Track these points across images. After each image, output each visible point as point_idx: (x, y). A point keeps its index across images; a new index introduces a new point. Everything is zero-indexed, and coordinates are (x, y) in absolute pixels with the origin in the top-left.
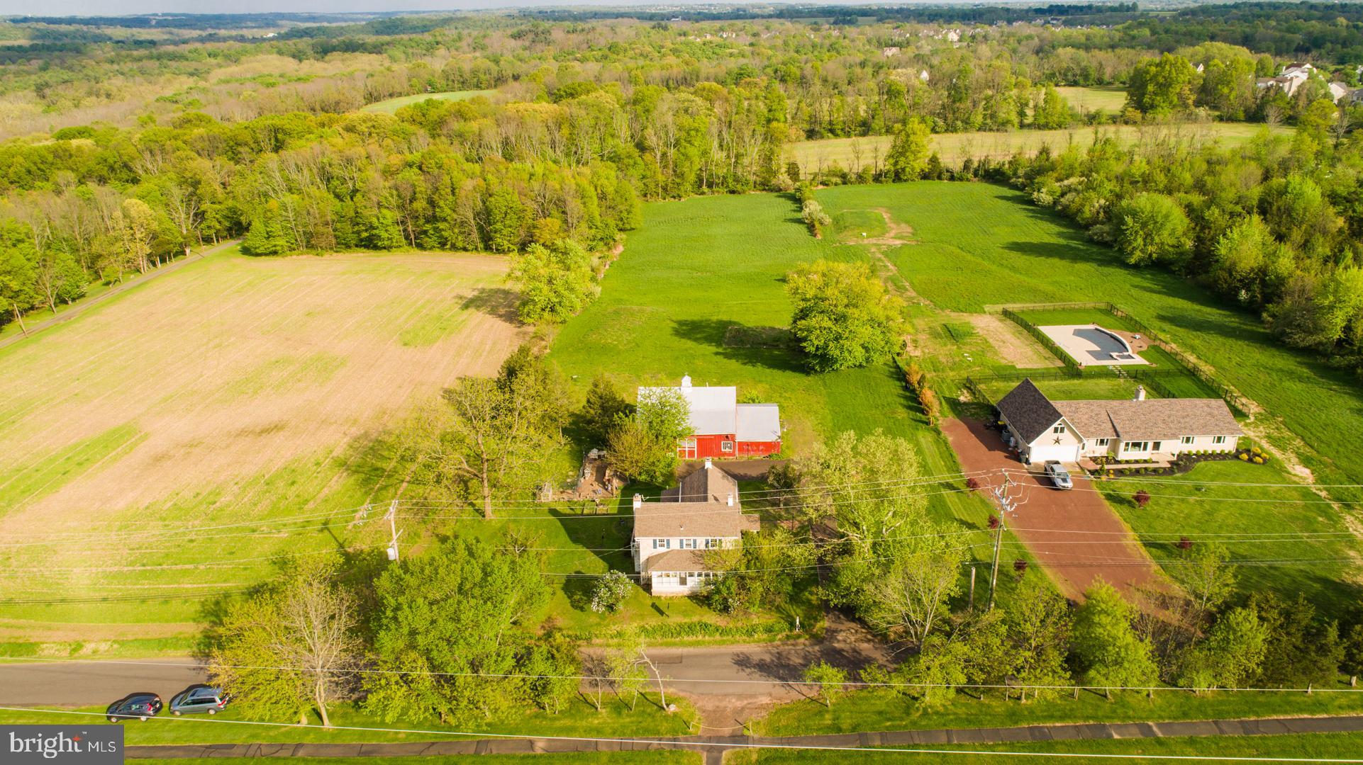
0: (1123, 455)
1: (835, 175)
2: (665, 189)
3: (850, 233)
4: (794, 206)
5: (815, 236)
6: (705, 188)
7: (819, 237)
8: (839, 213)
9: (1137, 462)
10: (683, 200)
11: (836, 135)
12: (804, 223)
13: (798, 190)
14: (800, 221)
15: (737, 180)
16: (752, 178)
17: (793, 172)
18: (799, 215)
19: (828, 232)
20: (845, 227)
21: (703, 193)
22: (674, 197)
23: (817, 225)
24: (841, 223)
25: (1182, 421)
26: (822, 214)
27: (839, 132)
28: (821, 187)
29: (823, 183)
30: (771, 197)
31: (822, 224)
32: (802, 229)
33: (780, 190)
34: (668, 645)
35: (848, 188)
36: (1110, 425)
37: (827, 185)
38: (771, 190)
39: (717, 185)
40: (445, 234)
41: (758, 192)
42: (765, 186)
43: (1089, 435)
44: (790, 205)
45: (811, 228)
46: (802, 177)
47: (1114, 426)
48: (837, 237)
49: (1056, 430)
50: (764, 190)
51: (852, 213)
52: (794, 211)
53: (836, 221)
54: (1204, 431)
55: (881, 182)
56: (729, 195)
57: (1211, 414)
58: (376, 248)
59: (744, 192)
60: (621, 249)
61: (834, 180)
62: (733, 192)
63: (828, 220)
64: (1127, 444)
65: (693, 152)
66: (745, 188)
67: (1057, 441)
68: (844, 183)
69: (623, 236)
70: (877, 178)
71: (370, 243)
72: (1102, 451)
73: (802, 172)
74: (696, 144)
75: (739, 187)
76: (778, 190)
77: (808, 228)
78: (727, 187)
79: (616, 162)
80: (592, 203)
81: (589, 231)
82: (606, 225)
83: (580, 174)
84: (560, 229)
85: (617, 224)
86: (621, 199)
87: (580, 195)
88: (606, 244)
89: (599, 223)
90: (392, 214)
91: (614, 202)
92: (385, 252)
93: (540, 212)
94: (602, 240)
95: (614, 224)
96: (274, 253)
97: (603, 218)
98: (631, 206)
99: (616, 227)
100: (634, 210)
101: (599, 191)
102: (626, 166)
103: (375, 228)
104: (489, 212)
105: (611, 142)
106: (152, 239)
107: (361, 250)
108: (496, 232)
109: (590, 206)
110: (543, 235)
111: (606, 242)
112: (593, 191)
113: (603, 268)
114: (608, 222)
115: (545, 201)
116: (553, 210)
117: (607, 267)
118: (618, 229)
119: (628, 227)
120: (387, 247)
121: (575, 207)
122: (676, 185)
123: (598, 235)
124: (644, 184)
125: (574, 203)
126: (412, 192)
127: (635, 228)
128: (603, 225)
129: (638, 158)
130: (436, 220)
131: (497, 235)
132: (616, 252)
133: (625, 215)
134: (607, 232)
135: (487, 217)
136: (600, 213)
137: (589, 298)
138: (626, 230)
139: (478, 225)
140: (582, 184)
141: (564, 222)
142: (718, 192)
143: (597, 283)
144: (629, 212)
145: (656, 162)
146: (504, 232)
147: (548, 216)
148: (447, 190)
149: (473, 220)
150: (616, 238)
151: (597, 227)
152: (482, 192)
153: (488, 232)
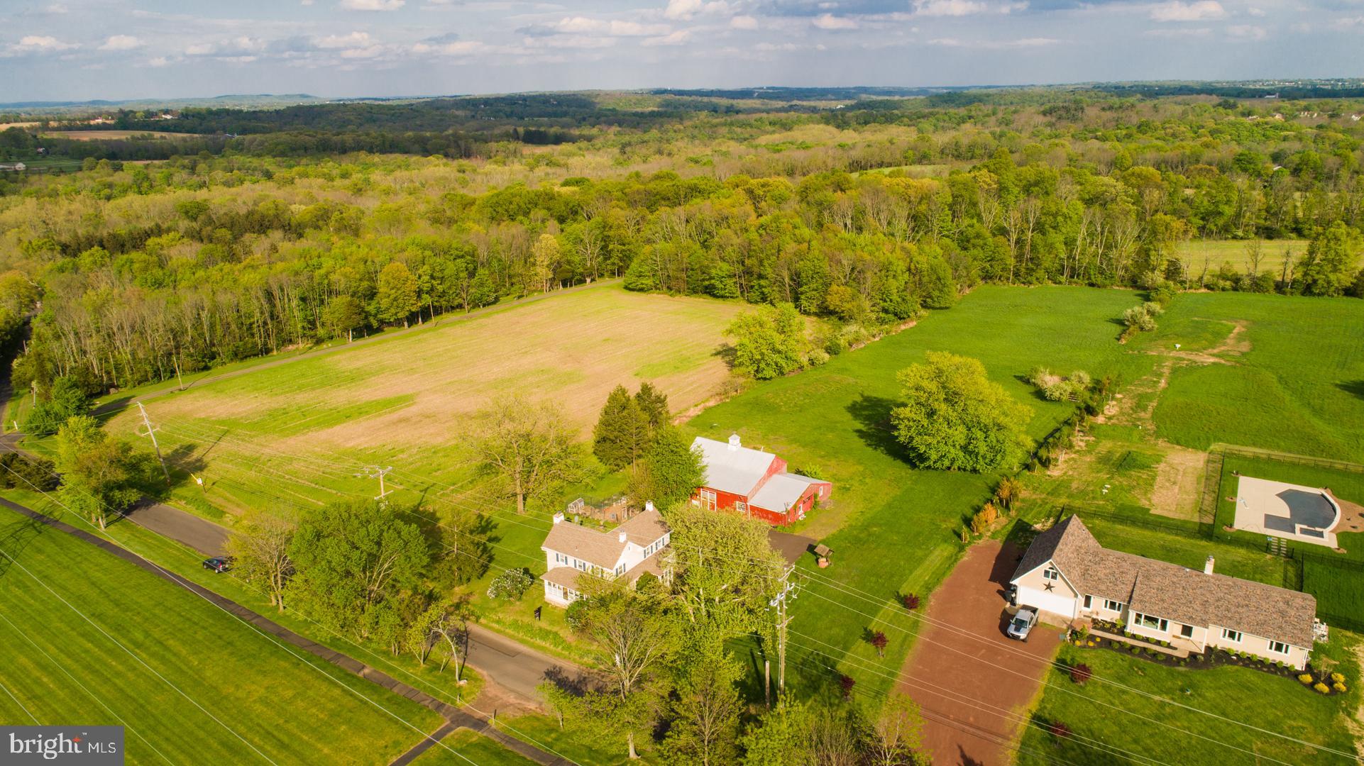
0: (1132, 627)
1: (1225, 278)
2: (1017, 275)
3: (1164, 342)
5: (1119, 340)
6: (1064, 278)
7: (1123, 342)
8: (1182, 320)
9: (1147, 640)
10: (1032, 287)
13: (1156, 290)
15: (1100, 273)
16: (1121, 272)
17: (1173, 271)
19: (1142, 338)
20: (1164, 336)
21: (1060, 283)
22: (1024, 283)
23: (1133, 328)
24: (1167, 330)
25: (1233, 609)
26: (1146, 318)
28: (1203, 290)
29: (1207, 287)
31: (1141, 328)
34: (522, 641)
35: (1240, 296)
36: (1130, 589)
37: (1212, 289)
38: (1138, 288)
39: (1078, 276)
40: (765, 290)
41: (1123, 288)
42: (1133, 282)
43: (1101, 593)
46: (1182, 277)
47: (1133, 591)
48: (1145, 345)
49: (1047, 573)
50: (1132, 287)
51: (1193, 322)
54: (1258, 629)
55: (1284, 293)
56: (1087, 288)
57: (1283, 614)
58: (715, 296)
59: (1105, 286)
60: (913, 324)
61: (1221, 283)
62: (1092, 285)
64: (1139, 616)
65: (1057, 239)
66: (1107, 282)
67: (1049, 587)
68: (1235, 289)
69: (923, 313)
70: (1280, 287)
71: (710, 291)
72: (1113, 616)
73: (1183, 271)
75: (1099, 279)
76: (1145, 288)
78: (1089, 278)
79: (964, 242)
80: (894, 276)
81: (882, 304)
82: (904, 300)
83: (903, 249)
84: (853, 298)
85: (925, 301)
86: (934, 277)
87: (886, 268)
88: (900, 319)
89: (895, 297)
90: (728, 267)
91: (925, 279)
92: (721, 300)
93: (843, 281)
94: (896, 314)
95: (919, 301)
96: (641, 290)
97: (905, 293)
98: (944, 285)
99: (921, 304)
100: (946, 289)
101: (912, 267)
102: (974, 246)
103: (713, 278)
104: (798, 275)
105: (967, 221)
106: (556, 267)
107: (705, 296)
108: (802, 293)
109: (891, 280)
110: (833, 301)
111: (900, 317)
112: (901, 266)
113: (868, 340)
114: (908, 297)
115: (848, 270)
116: (854, 280)
117: (877, 339)
118: (925, 306)
119: (937, 305)
120: (723, 297)
121: (870, 279)
122: (1030, 271)
123: (891, 309)
124: (991, 266)
125: (869, 274)
126: (748, 250)
127: (947, 308)
128: (899, 300)
129: (990, 240)
130: (760, 277)
131: (803, 297)
132: (903, 327)
133: (936, 293)
134: (903, 307)
135: (797, 279)
136: (902, 288)
137: (812, 362)
138: (934, 308)
139: (790, 286)
140: (892, 258)
141: (859, 291)
142: (1076, 283)
143: (829, 350)
144: (941, 291)
145: (1009, 245)
146: (808, 295)
147: (846, 284)
148: (773, 251)
149: (787, 280)
150: (912, 314)
151: (891, 301)
152: (800, 256)
153: (796, 293)
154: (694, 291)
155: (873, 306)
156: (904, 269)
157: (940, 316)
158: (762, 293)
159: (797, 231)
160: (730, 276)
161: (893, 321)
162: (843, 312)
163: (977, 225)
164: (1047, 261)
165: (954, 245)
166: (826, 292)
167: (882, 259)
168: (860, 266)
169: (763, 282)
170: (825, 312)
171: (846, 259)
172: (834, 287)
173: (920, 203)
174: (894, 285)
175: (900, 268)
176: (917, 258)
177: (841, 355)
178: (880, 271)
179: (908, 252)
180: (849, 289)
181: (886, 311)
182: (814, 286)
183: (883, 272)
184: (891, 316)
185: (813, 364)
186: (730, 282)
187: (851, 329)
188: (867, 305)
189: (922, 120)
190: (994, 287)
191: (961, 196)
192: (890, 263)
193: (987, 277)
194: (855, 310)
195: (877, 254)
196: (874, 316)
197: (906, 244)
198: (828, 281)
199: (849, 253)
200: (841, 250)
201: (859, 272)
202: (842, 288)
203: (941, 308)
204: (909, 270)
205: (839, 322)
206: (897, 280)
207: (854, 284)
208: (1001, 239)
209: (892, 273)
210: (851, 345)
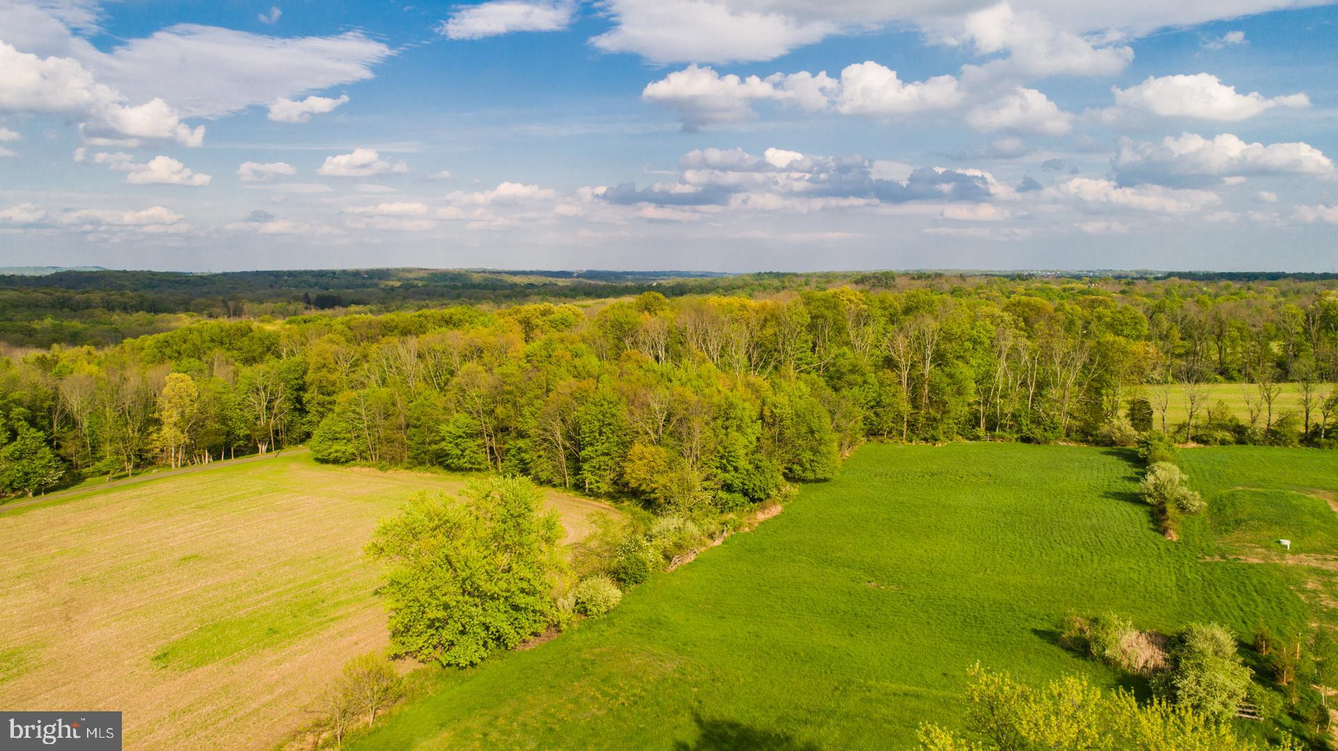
1: (1222, 427)
2: (912, 426)
3: (1249, 536)
4: (1131, 472)
5: (1164, 532)
6: (981, 431)
7: (1174, 536)
8: (1225, 492)
10: (939, 445)
11: (1230, 379)
12: (1144, 503)
13: (1145, 443)
14: (1136, 499)
15: (1037, 421)
16: (1065, 421)
17: (1141, 415)
18: (1135, 488)
19: (1196, 527)
20: (1238, 522)
21: (977, 438)
22: (926, 440)
23: (1171, 509)
24: (1229, 511)
26: (1185, 490)
27: (1235, 374)
28: (1191, 444)
29: (1196, 439)
30: (1094, 454)
31: (1183, 509)
32: (1139, 515)
33: (1113, 443)
37: (1206, 442)
38: (1097, 444)
39: (1002, 427)
40: (526, 456)
41: (1073, 444)
42: (1087, 435)
44: (1124, 468)
45: (1158, 516)
46: (1157, 425)
48: (1217, 542)
50: (1087, 442)
51: (1254, 494)
52: (1130, 479)
53: (1218, 507)
55: (1317, 446)
56: (1020, 444)
58: (448, 468)
59: (1047, 441)
60: (776, 510)
61: (1220, 435)
62: (1027, 440)
63: (1197, 502)
65: (967, 372)
66: (1049, 435)
68: (1240, 442)
69: (793, 489)
70: (1310, 438)
71: (441, 460)
73: (1156, 415)
74: (973, 362)
75: (1038, 433)
76: (1108, 443)
77: (1152, 514)
78: (1020, 431)
79: (835, 378)
80: (739, 428)
81: (722, 475)
82: (757, 467)
83: (748, 385)
84: (670, 465)
85: (791, 470)
86: (804, 430)
87: (725, 415)
88: (753, 500)
89: (743, 463)
90: (469, 420)
91: (788, 433)
92: (458, 475)
93: (653, 436)
94: (745, 493)
95: (781, 468)
96: (336, 461)
97: (758, 456)
98: (820, 442)
99: (784, 474)
100: (822, 447)
101: (767, 413)
102: (851, 385)
103: (443, 439)
104: (577, 428)
105: (835, 351)
106: (194, 426)
107: (437, 468)
108: (585, 460)
109: (734, 434)
110: (636, 473)
111: (754, 498)
112: (748, 410)
113: (702, 544)
114: (765, 463)
115: (661, 418)
116: (671, 434)
117: (718, 542)
118: (790, 477)
119: (810, 475)
120: (460, 469)
121: (701, 433)
122: (932, 421)
123: (737, 483)
124: (877, 414)
125: (697, 423)
126: (501, 394)
127: (825, 480)
128: (750, 467)
129: (872, 378)
130: (521, 435)
131: (586, 466)
132: (761, 516)
133: (807, 455)
134: (757, 480)
135: (575, 439)
136: (752, 447)
137: (582, 609)
138: (804, 481)
139: (565, 448)
140: (735, 397)
141: (682, 454)
142: (1002, 438)
143: (620, 577)
144: (815, 451)
145: (900, 383)
146: (595, 462)
147: (659, 442)
148: (539, 392)
149: (560, 439)
150: (774, 493)
151: (736, 469)
152: (581, 399)
153: (577, 460)
154: (418, 461)
155: (707, 479)
156: (755, 415)
157: (818, 495)
158: (522, 461)
159: (577, 362)
160: (470, 436)
161: (743, 505)
162: (653, 491)
163: (849, 354)
164: (958, 408)
165: (822, 382)
166: (624, 457)
167: (715, 400)
168: (680, 412)
169: (521, 443)
170: (623, 491)
171: (658, 399)
172: (637, 448)
173: (763, 326)
174: (741, 443)
175: (747, 413)
176: (771, 398)
177: (649, 584)
178: (715, 419)
179: (756, 390)
180: (662, 450)
181: (728, 488)
182: (600, 448)
183: (719, 422)
184: (738, 497)
185: (585, 612)
186: (471, 444)
187: (667, 524)
188: (695, 477)
189: (737, 290)
190: (882, 446)
191: (823, 317)
192: (731, 405)
193: (873, 432)
194: (675, 488)
195: (707, 391)
196: (707, 496)
197: (754, 378)
198: (628, 438)
199: (662, 392)
200: (648, 386)
201: (680, 421)
202: (652, 449)
203: (818, 481)
204: (762, 417)
205: (645, 513)
206: (744, 434)
207: (671, 441)
208: (889, 375)
209: (735, 423)
210: (668, 558)
